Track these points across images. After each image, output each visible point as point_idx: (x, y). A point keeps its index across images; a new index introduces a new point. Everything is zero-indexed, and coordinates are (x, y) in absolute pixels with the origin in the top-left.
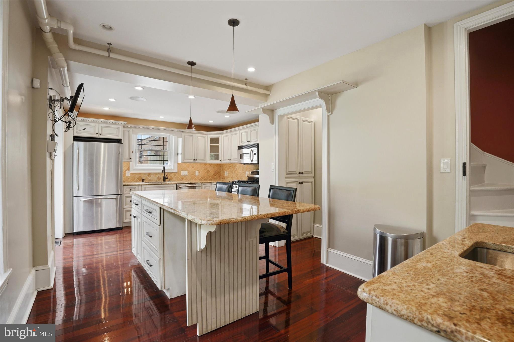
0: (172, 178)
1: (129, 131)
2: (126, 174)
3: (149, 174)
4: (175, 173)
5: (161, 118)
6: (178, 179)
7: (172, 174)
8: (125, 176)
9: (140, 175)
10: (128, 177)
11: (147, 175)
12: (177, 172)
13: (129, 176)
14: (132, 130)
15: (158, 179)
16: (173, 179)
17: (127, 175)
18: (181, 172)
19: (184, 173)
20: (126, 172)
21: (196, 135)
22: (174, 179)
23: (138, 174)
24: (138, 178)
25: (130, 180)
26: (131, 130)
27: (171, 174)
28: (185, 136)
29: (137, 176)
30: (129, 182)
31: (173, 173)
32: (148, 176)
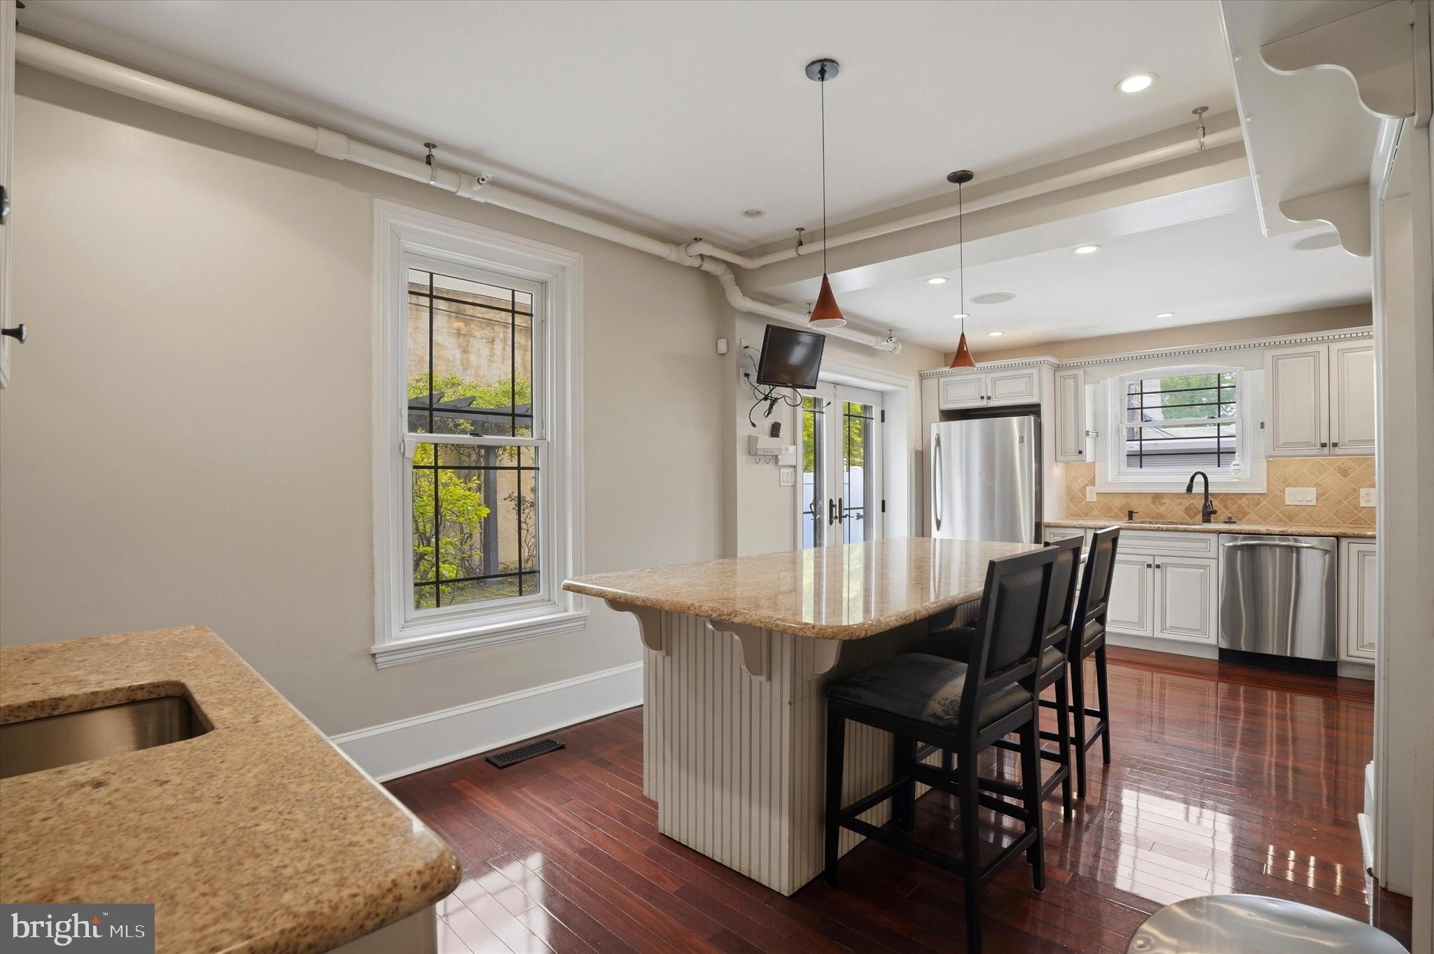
0: (1246, 514)
1: (1075, 377)
2: (1085, 497)
3: (1157, 497)
4: (1259, 497)
5: (1165, 319)
6: (1270, 517)
7: (1244, 500)
8: (1084, 502)
9: (1127, 501)
10: (1091, 504)
11: (1149, 501)
12: (1265, 491)
13: (1096, 500)
14: (1085, 372)
15: (1186, 513)
16: (1249, 516)
17: (1088, 499)
18: (1283, 491)
19: (1301, 496)
20: (1085, 490)
21: (1335, 347)
22: (1252, 515)
23: (1120, 496)
24: (1120, 509)
25: (1096, 512)
26: (1080, 373)
27: (1240, 499)
28: (1276, 359)
29: (1118, 502)
30: (1094, 518)
31: (1250, 497)
32: (1154, 502)
